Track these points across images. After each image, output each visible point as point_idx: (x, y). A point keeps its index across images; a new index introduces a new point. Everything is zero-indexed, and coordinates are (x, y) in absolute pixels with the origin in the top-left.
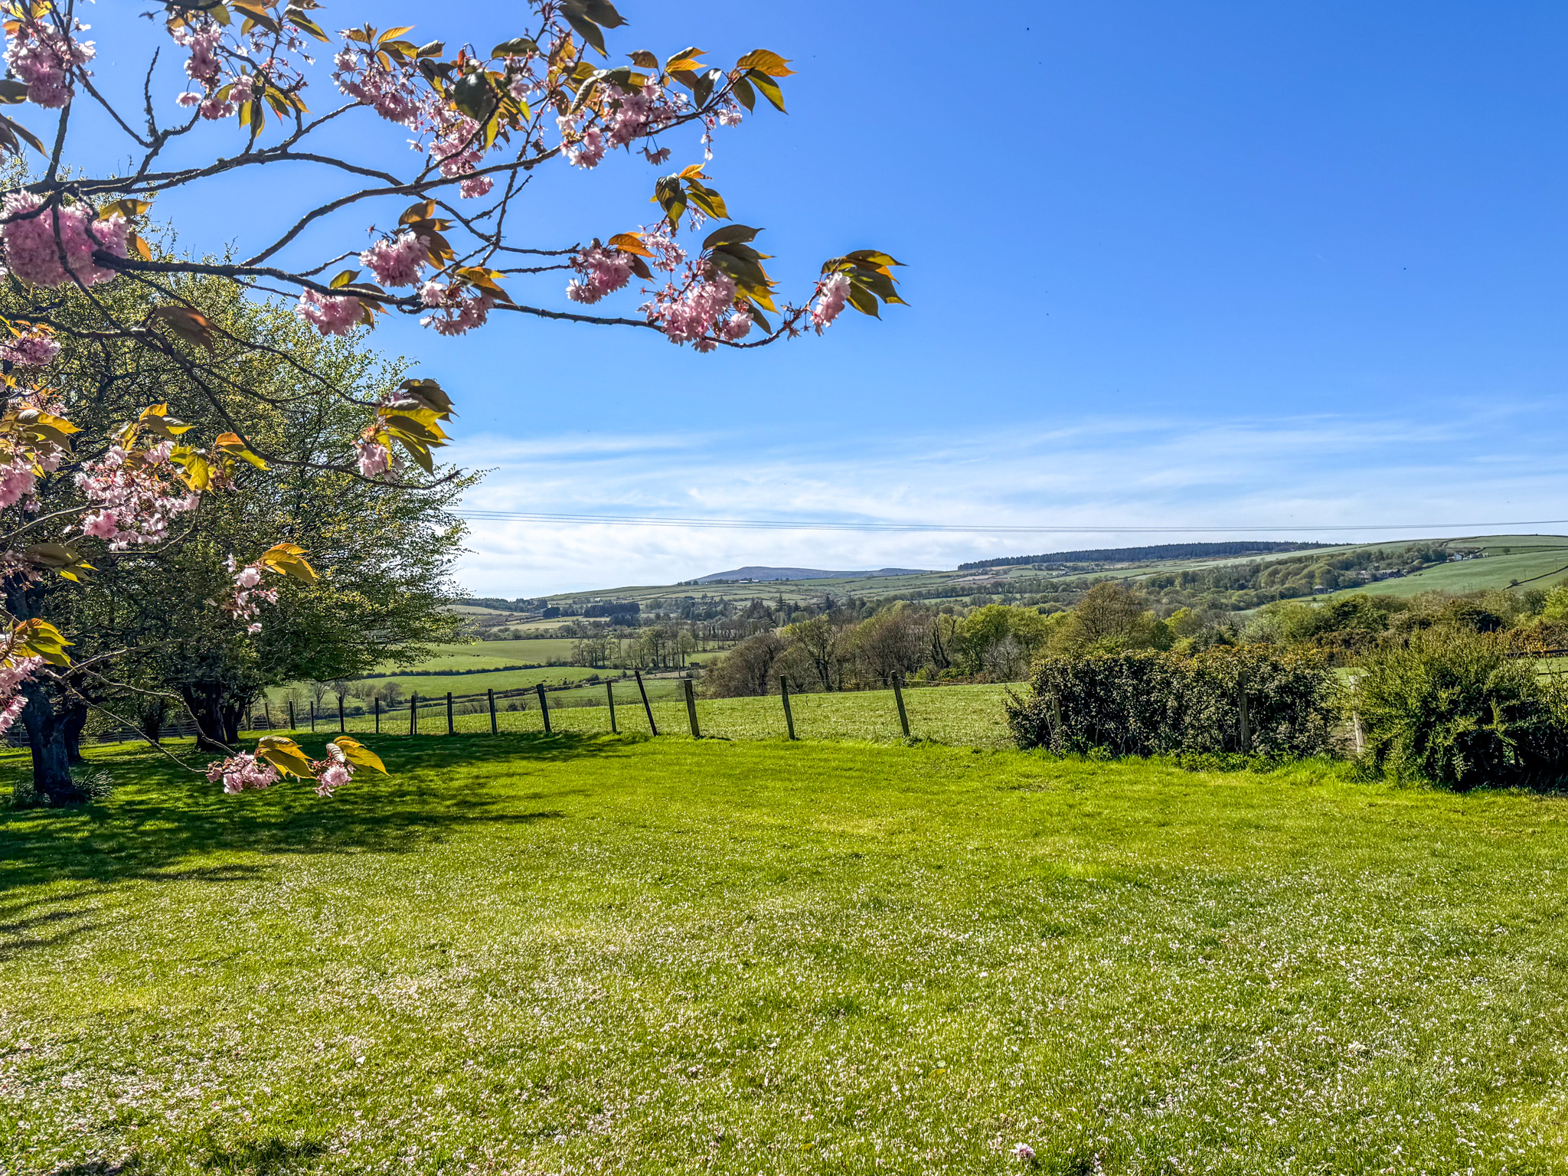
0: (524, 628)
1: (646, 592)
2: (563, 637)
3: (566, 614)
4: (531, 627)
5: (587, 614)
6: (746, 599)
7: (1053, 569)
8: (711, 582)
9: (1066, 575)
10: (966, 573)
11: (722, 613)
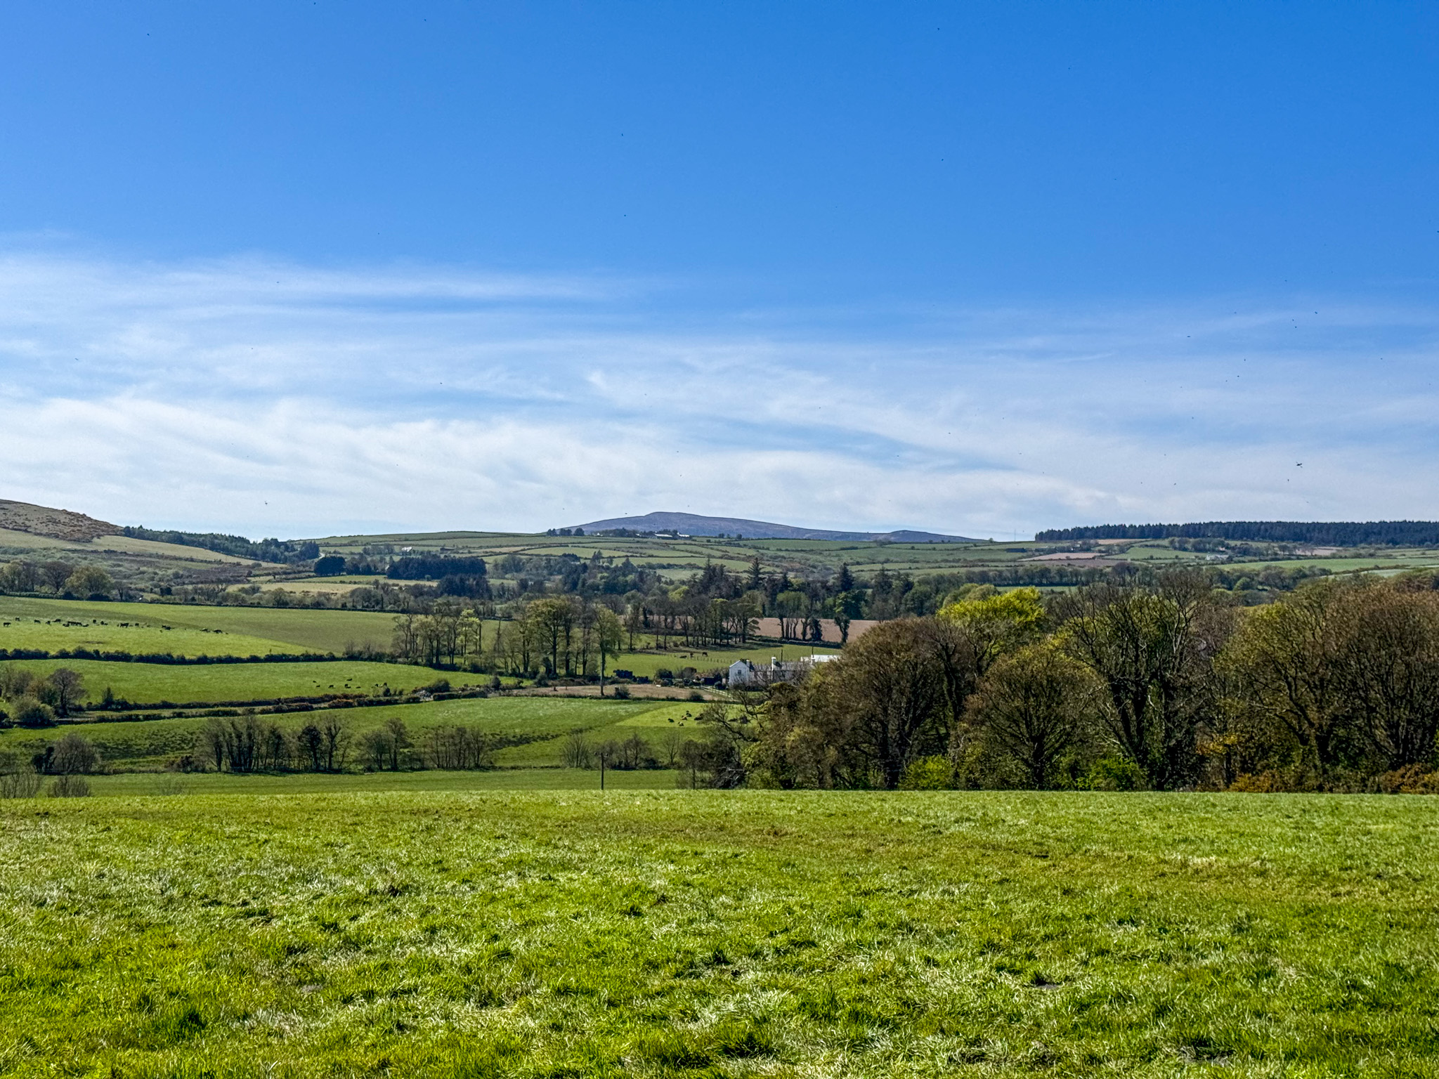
0: (295, 588)
1: (493, 542)
2: (354, 609)
3: (355, 570)
4: (301, 588)
5: (394, 573)
7: (1205, 551)
8: (606, 533)
9: (1230, 560)
10: (1053, 546)
11: (635, 586)
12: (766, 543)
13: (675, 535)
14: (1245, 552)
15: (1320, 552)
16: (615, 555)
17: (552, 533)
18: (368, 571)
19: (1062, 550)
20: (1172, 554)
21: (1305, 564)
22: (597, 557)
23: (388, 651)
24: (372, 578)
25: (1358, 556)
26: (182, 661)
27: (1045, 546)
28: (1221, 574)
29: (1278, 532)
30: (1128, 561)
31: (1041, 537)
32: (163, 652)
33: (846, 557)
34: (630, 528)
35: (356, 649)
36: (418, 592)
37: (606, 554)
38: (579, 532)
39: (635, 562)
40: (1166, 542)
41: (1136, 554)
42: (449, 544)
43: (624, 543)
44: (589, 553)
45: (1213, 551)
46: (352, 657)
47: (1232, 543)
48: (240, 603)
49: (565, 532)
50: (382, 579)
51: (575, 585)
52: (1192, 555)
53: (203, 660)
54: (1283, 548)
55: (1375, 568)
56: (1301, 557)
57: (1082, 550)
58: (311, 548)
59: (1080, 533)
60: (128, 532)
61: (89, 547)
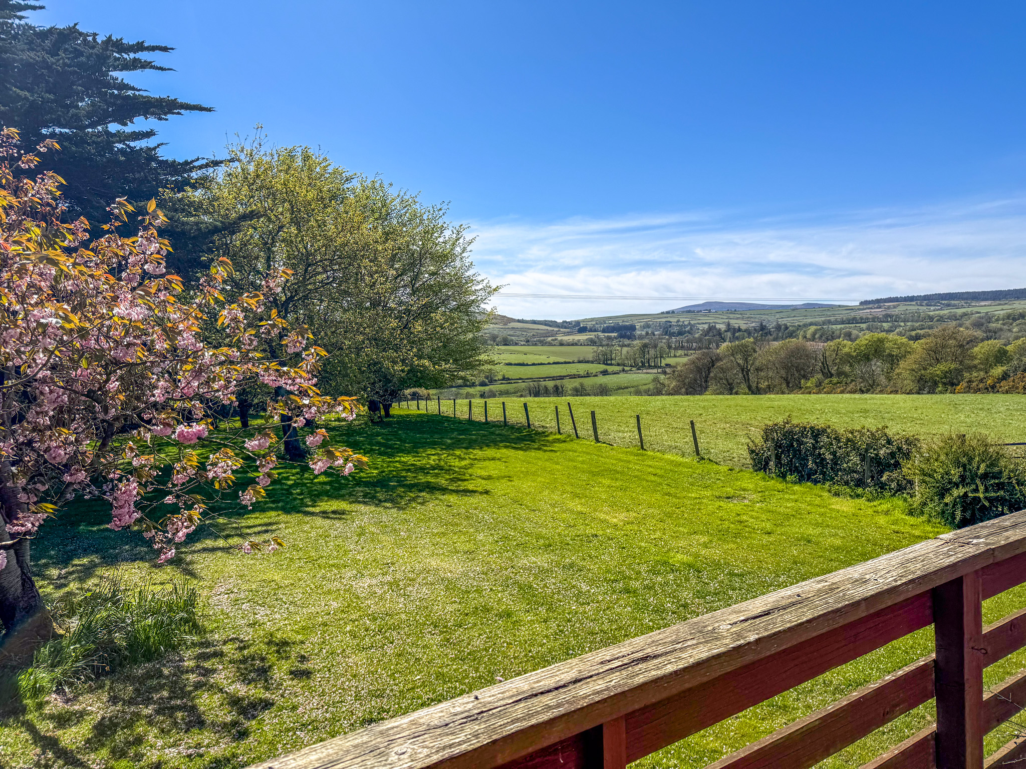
0: (566, 338)
1: (641, 317)
2: (588, 345)
3: (591, 331)
4: (570, 338)
5: (604, 331)
6: (706, 323)
7: (931, 305)
8: (683, 312)
9: (941, 309)
10: (865, 307)
11: (689, 332)
12: (745, 312)
13: (710, 311)
14: (948, 305)
15: (983, 303)
16: (685, 320)
17: (663, 313)
18: (595, 331)
19: (869, 308)
20: (917, 307)
21: (969, 310)
22: (678, 321)
23: (591, 359)
24: (596, 333)
26: (527, 365)
27: (862, 307)
28: (929, 316)
29: (965, 296)
30: (896, 311)
31: (862, 303)
32: (521, 362)
33: (778, 316)
34: (692, 309)
35: (581, 359)
36: (609, 338)
37: (681, 320)
38: (673, 312)
39: (692, 322)
40: (914, 303)
41: (901, 309)
42: (625, 319)
43: (689, 315)
44: (675, 320)
45: (935, 306)
46: (579, 362)
47: (943, 302)
48: (550, 344)
49: (668, 313)
50: (600, 334)
51: (667, 332)
52: (925, 308)
53: (534, 364)
54: (966, 303)
55: (1000, 310)
56: (976, 306)
57: (877, 308)
58: (578, 323)
60: (519, 321)
61: (507, 327)
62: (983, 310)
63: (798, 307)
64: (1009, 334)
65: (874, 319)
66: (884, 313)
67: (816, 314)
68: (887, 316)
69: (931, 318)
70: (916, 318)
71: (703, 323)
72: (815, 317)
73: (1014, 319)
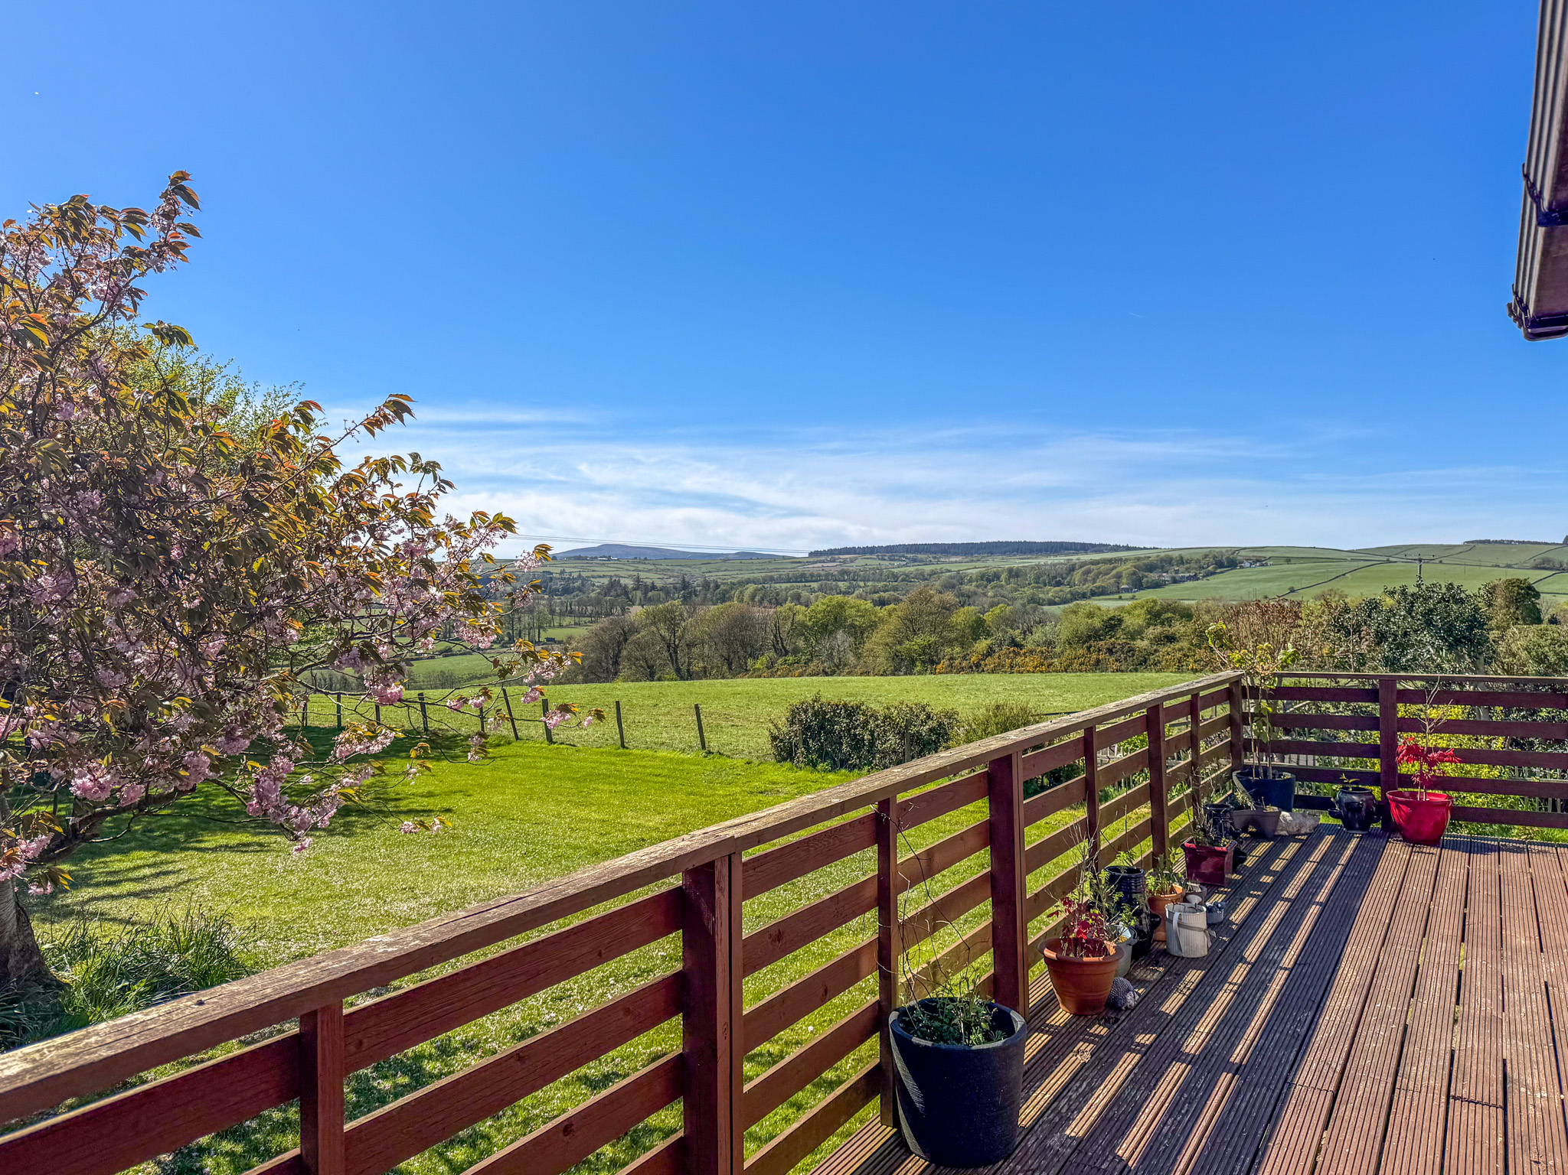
6: (604, 576)
7: (895, 560)
8: (570, 558)
9: (906, 565)
10: (816, 559)
11: (580, 589)
12: (660, 562)
13: (609, 558)
14: (915, 560)
15: (953, 559)
16: (573, 570)
19: (820, 562)
20: (878, 562)
21: (938, 567)
22: (562, 572)
25: (972, 561)
27: (811, 560)
28: (893, 574)
29: (933, 549)
30: (853, 567)
31: (811, 554)
33: (704, 569)
34: (583, 554)
37: (567, 570)
39: (584, 574)
40: (874, 556)
41: (859, 563)
43: (579, 564)
44: (558, 570)
45: (899, 560)
47: (909, 555)
51: (546, 589)
52: (887, 563)
54: (934, 558)
55: (972, 568)
56: (943, 563)
57: (831, 561)
59: (831, 552)
62: (954, 568)
63: (731, 557)
64: (985, 599)
65: (828, 576)
66: (839, 568)
67: (754, 567)
68: (844, 572)
69: (895, 577)
70: (877, 576)
71: (600, 577)
72: (752, 571)
73: (989, 581)
